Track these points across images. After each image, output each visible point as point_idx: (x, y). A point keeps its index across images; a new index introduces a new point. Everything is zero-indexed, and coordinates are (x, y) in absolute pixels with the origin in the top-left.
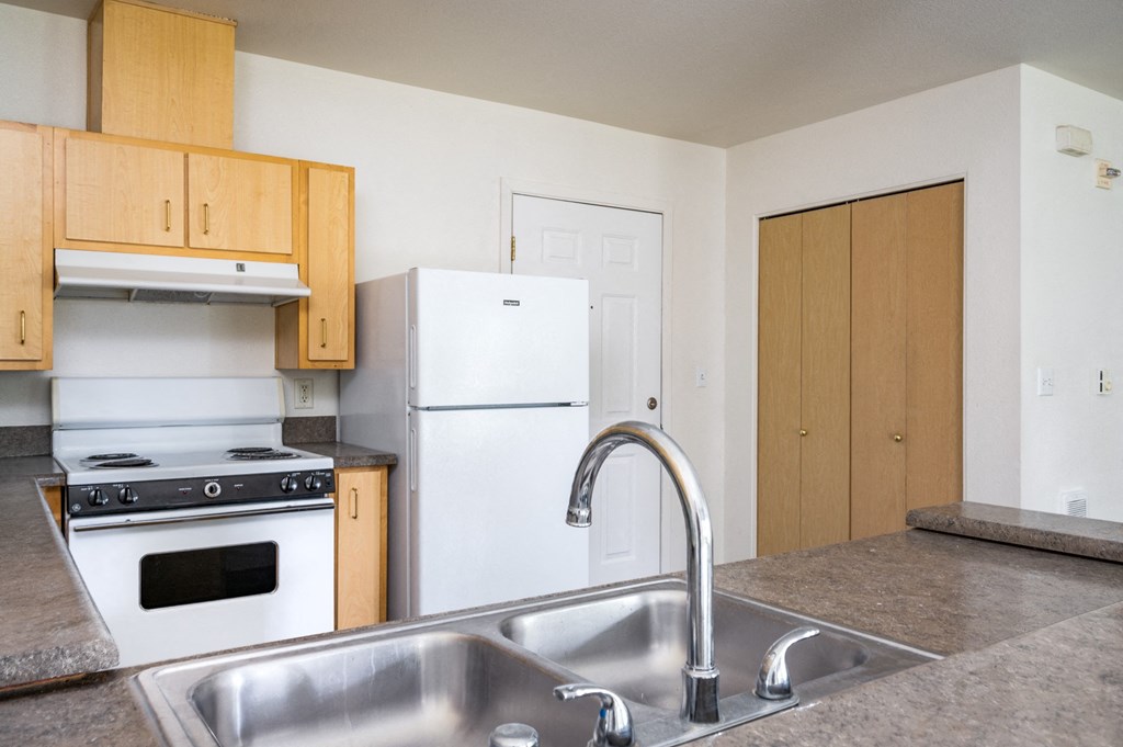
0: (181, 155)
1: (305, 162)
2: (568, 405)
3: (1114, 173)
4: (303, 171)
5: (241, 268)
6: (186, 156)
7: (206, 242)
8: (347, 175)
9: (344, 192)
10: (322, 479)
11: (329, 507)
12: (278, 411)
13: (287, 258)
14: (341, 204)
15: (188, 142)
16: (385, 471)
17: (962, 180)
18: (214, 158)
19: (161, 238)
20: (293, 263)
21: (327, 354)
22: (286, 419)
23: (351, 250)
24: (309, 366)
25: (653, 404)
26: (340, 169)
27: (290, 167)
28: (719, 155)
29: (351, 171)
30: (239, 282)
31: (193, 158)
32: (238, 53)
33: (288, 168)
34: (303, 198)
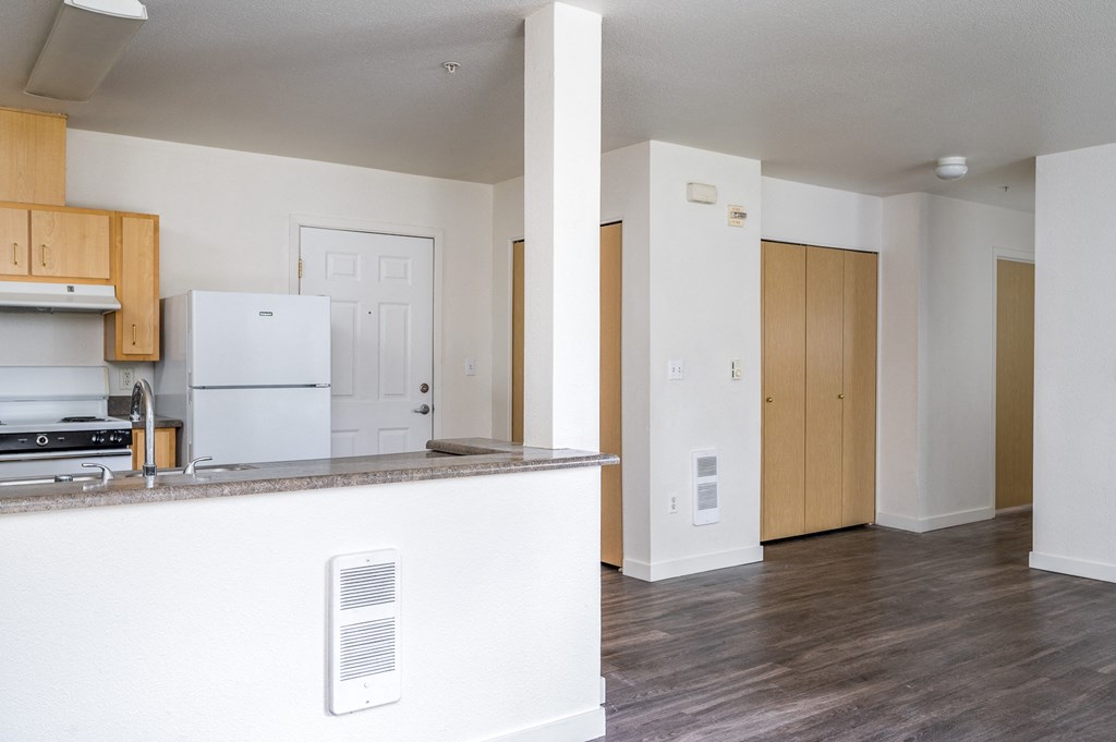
0: (26, 212)
1: (120, 212)
2: (315, 386)
3: (743, 215)
4: (117, 219)
5: (71, 289)
6: (30, 213)
7: (44, 271)
8: (152, 221)
9: (151, 233)
10: (123, 435)
11: (129, 454)
12: (104, 390)
13: (107, 281)
14: (148, 242)
15: (31, 202)
16: (174, 431)
17: (621, 222)
18: (51, 213)
19: (12, 270)
20: (110, 284)
21: (136, 350)
22: (110, 397)
23: (156, 275)
24: (124, 358)
25: (425, 389)
26: (148, 216)
27: (107, 217)
28: (488, 189)
29: (156, 219)
30: (70, 299)
31: (34, 213)
32: (68, 129)
33: (106, 219)
34: (118, 238)
